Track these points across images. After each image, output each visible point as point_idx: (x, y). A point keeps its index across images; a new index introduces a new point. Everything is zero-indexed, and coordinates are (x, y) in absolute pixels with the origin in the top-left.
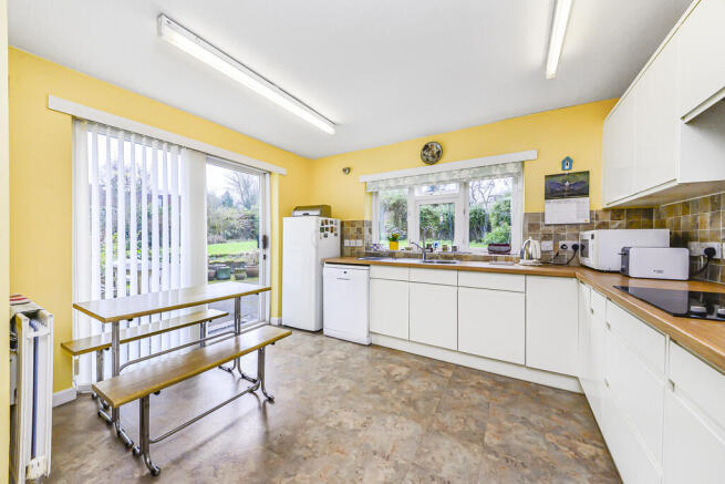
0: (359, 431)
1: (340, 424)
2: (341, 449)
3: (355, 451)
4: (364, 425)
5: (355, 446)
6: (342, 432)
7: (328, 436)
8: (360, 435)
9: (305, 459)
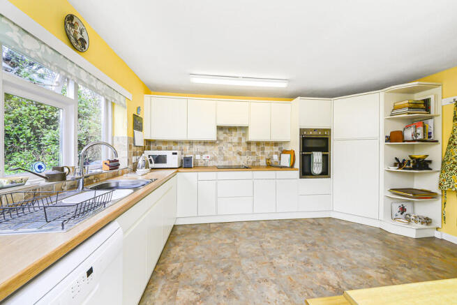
0: (272, 280)
1: (280, 292)
2: (289, 280)
3: (283, 274)
4: (266, 281)
5: (281, 277)
6: (282, 287)
7: (291, 291)
8: (273, 278)
9: (312, 289)
